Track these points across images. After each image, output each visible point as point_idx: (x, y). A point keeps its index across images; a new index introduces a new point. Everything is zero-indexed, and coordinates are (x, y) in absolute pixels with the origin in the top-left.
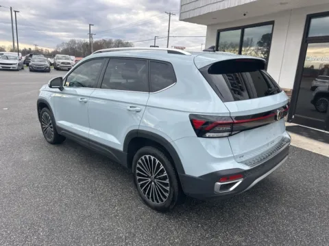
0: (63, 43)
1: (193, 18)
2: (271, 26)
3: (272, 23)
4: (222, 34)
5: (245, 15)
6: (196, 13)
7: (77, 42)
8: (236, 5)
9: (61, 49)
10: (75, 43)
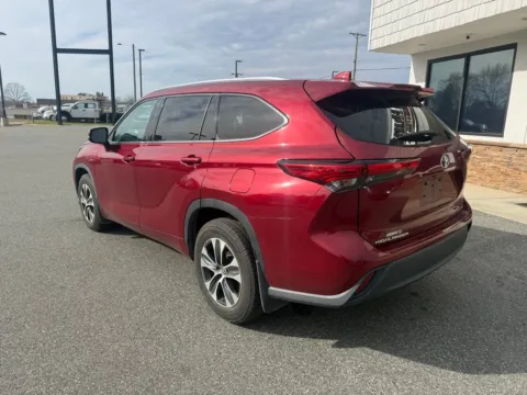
1: (388, 46)
2: (513, 50)
3: (514, 46)
4: (435, 66)
5: (468, 37)
6: (394, 40)
8: (453, 26)
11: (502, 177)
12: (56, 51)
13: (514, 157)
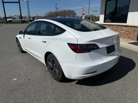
0: (47, 13)
7: (52, 12)
9: (46, 15)
10: (52, 13)
11: (126, 35)
12: (3, 3)
13: (129, 29)
